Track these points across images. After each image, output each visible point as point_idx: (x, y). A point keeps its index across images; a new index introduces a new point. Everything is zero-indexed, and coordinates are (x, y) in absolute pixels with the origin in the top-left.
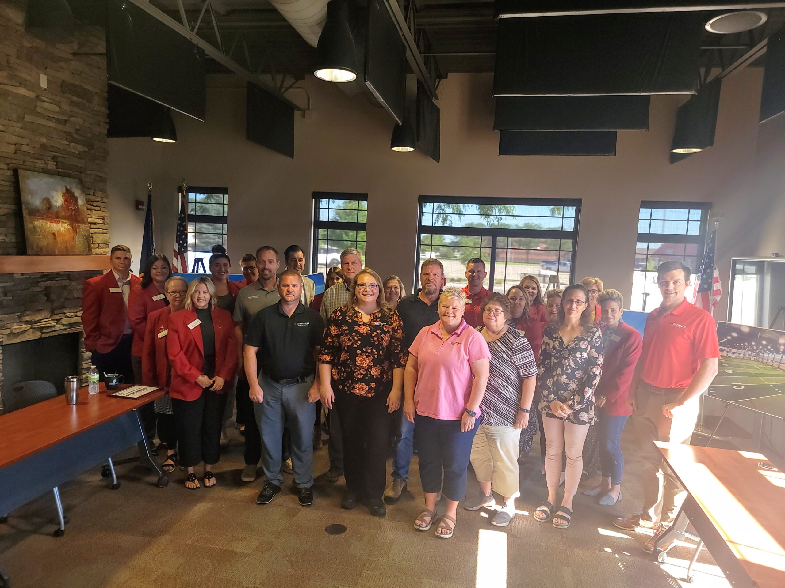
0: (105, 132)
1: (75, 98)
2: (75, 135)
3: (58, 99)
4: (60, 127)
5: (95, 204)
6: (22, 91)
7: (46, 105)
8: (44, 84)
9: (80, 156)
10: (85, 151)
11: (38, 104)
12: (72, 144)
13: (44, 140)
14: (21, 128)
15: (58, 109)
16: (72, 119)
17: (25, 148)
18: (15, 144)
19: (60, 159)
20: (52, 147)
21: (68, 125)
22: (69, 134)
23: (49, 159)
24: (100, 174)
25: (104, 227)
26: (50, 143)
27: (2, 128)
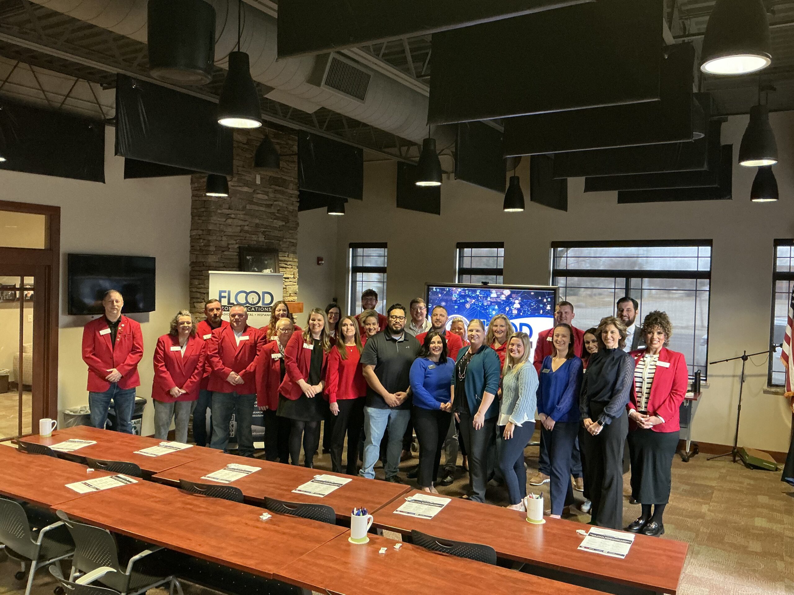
0: (297, 209)
1: (277, 188)
2: (277, 214)
3: (266, 190)
4: (268, 210)
5: (289, 263)
6: (246, 189)
7: (260, 196)
8: (258, 182)
9: (280, 229)
10: (283, 225)
11: (255, 196)
12: (275, 221)
13: (257, 221)
14: (244, 214)
15: (266, 197)
16: (275, 203)
17: (246, 228)
18: (240, 226)
19: (267, 233)
20: (262, 225)
21: (273, 207)
22: (273, 213)
23: (260, 234)
24: (292, 241)
25: (294, 280)
26: (261, 222)
27: (233, 216)
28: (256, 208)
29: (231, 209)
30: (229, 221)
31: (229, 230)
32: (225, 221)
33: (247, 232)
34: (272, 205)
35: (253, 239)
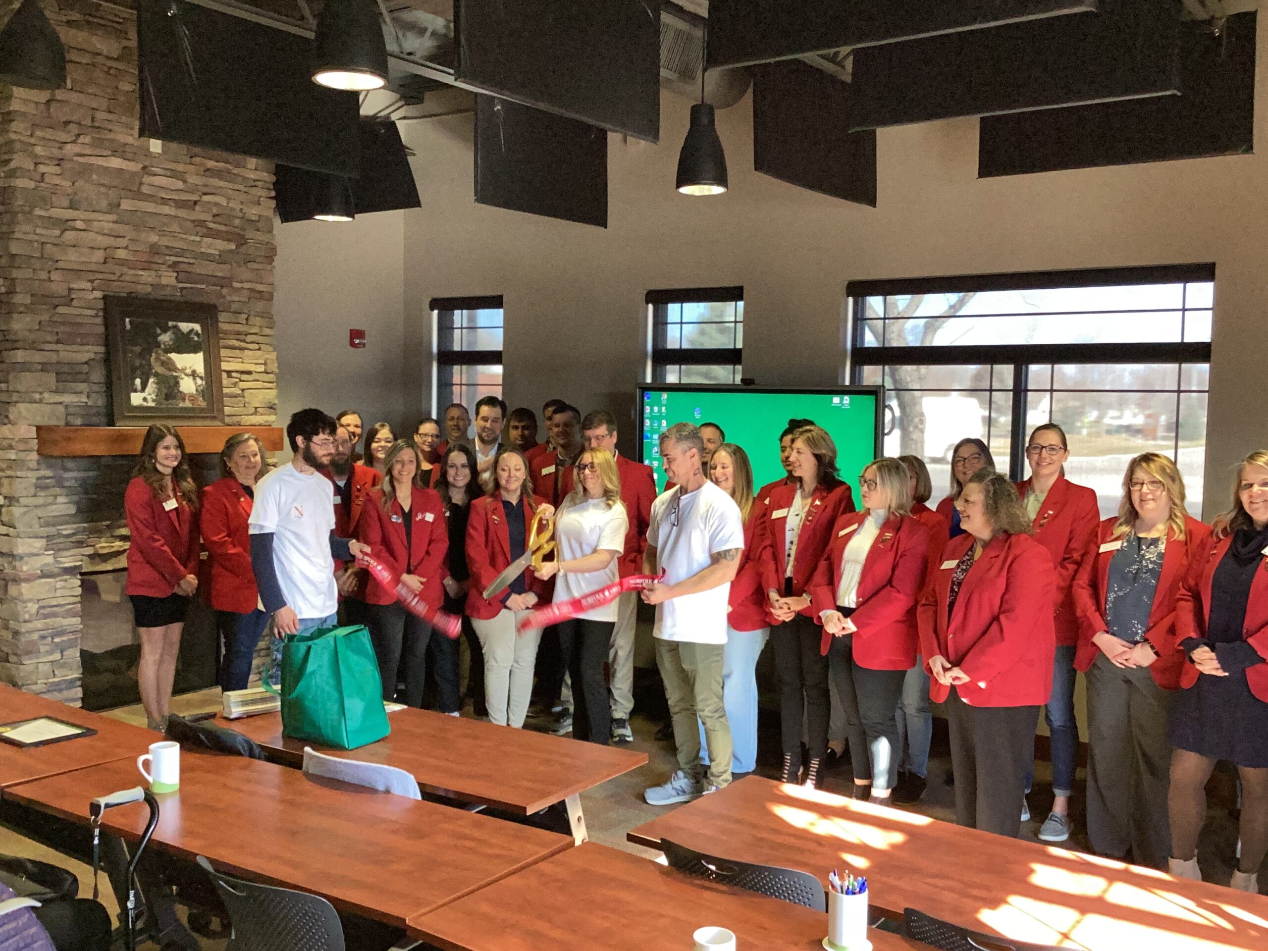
0: (271, 215)
3: (180, 167)
4: (183, 213)
5: (249, 338)
7: (159, 180)
9: (222, 259)
11: (147, 179)
12: (205, 239)
13: (154, 238)
14: (115, 222)
15: (180, 185)
16: (206, 198)
17: (121, 254)
18: (104, 249)
19: (182, 267)
20: (167, 247)
21: (197, 208)
22: (201, 223)
23: (164, 268)
24: (260, 287)
25: (267, 377)
26: (165, 241)
27: (79, 224)
28: (150, 207)
29: (77, 209)
30: (69, 235)
31: (72, 258)
32: (60, 236)
33: (123, 263)
34: (196, 203)
35: (143, 280)
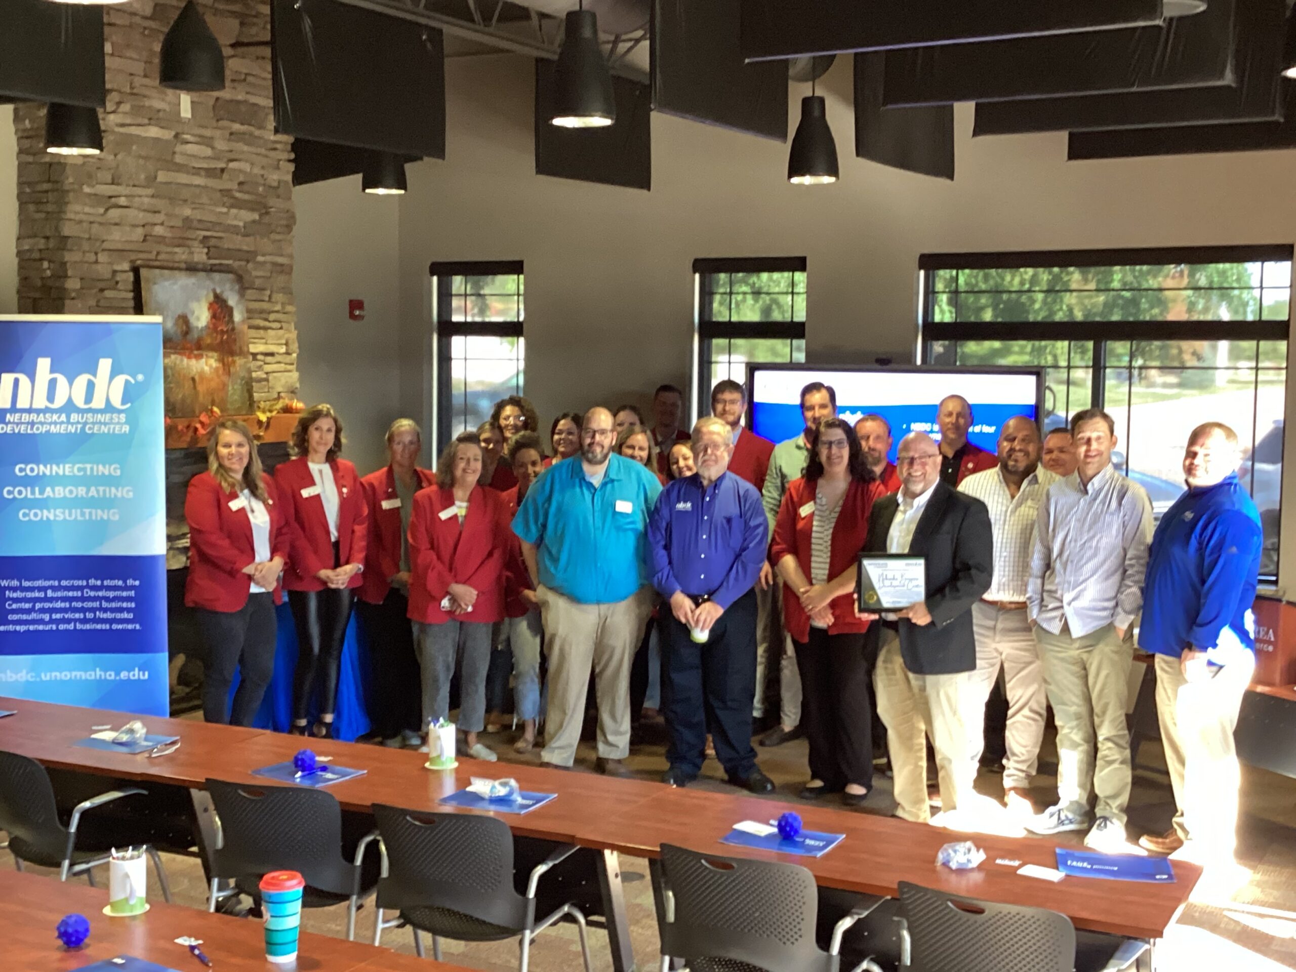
1: (237, 127)
2: (238, 195)
3: (208, 133)
5: (272, 317)
6: (153, 132)
8: (186, 111)
9: (247, 231)
10: (254, 222)
11: (179, 148)
12: (234, 211)
13: (187, 212)
15: (208, 152)
16: (232, 165)
17: (159, 230)
19: (212, 242)
20: (200, 221)
21: (225, 176)
22: (226, 192)
24: (280, 260)
25: (288, 359)
26: (198, 215)
27: (122, 201)
28: (183, 178)
29: (118, 184)
30: (114, 213)
31: (116, 237)
32: (102, 215)
33: (161, 239)
34: (222, 170)
